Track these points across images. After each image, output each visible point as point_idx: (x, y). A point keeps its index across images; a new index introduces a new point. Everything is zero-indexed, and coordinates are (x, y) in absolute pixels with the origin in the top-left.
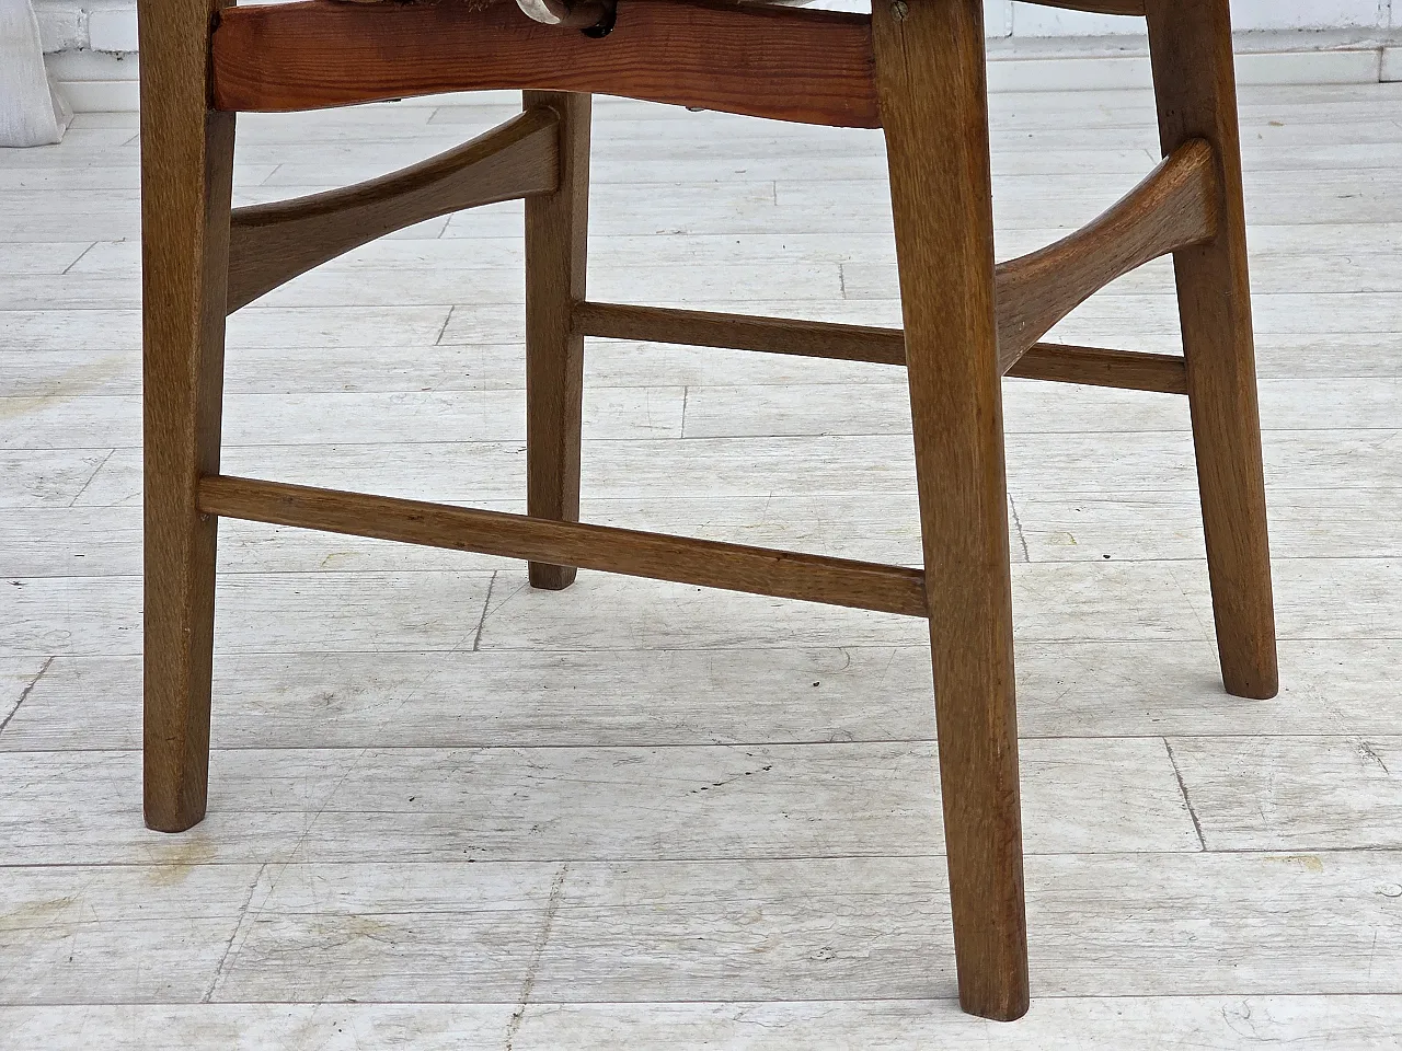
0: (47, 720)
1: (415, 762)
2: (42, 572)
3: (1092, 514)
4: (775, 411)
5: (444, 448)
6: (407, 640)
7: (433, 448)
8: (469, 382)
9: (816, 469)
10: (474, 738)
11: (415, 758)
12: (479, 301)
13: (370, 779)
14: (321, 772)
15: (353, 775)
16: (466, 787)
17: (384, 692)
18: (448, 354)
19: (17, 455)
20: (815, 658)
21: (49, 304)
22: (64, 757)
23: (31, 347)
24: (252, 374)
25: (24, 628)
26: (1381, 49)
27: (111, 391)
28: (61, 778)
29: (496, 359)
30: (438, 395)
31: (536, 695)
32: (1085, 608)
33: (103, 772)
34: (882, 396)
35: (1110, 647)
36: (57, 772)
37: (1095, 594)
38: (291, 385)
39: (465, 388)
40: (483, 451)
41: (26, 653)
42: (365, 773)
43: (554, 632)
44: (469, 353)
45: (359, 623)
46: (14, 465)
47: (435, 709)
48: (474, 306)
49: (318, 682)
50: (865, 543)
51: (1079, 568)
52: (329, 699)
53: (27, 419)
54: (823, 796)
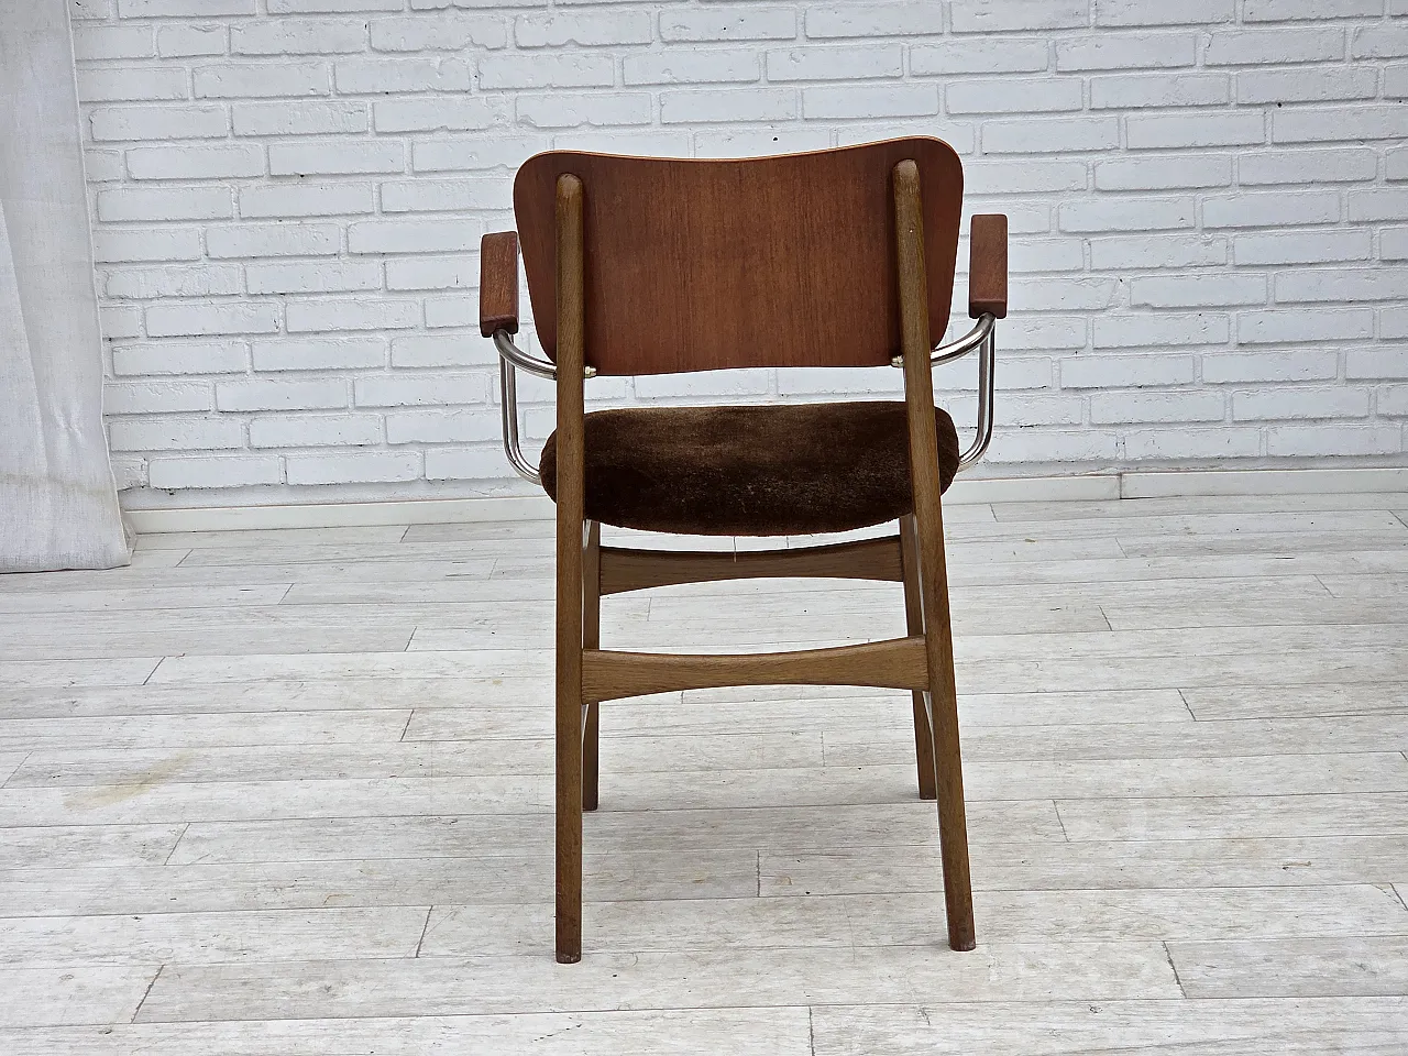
0: (165, 1004)
1: (378, 1026)
2: (150, 910)
3: (807, 864)
4: (619, 793)
5: (403, 820)
6: (375, 951)
7: (396, 820)
8: (422, 771)
9: (638, 834)
10: (413, 1011)
11: (378, 1023)
12: (431, 705)
13: (352, 1036)
14: (324, 1032)
15: (342, 1034)
16: (407, 1040)
17: (360, 985)
18: (408, 748)
19: (127, 828)
20: (617, 959)
21: (135, 711)
22: (176, 1026)
23: (127, 746)
24: (277, 765)
25: (145, 946)
26: (1120, 475)
27: (184, 779)
28: (175, 1038)
29: (441, 753)
30: (399, 781)
31: (451, 985)
32: (786, 927)
33: (199, 1034)
34: (691, 781)
35: (794, 951)
36: (172, 1034)
37: (794, 918)
38: (302, 773)
39: (419, 776)
40: (428, 823)
41: (148, 963)
42: (348, 1032)
43: (465, 944)
44: (422, 747)
45: (347, 941)
46: (126, 836)
47: (390, 994)
48: (425, 710)
49: (322, 978)
50: (662, 885)
51: (788, 901)
52: (328, 989)
53: (129, 802)
54: (608, 1041)
